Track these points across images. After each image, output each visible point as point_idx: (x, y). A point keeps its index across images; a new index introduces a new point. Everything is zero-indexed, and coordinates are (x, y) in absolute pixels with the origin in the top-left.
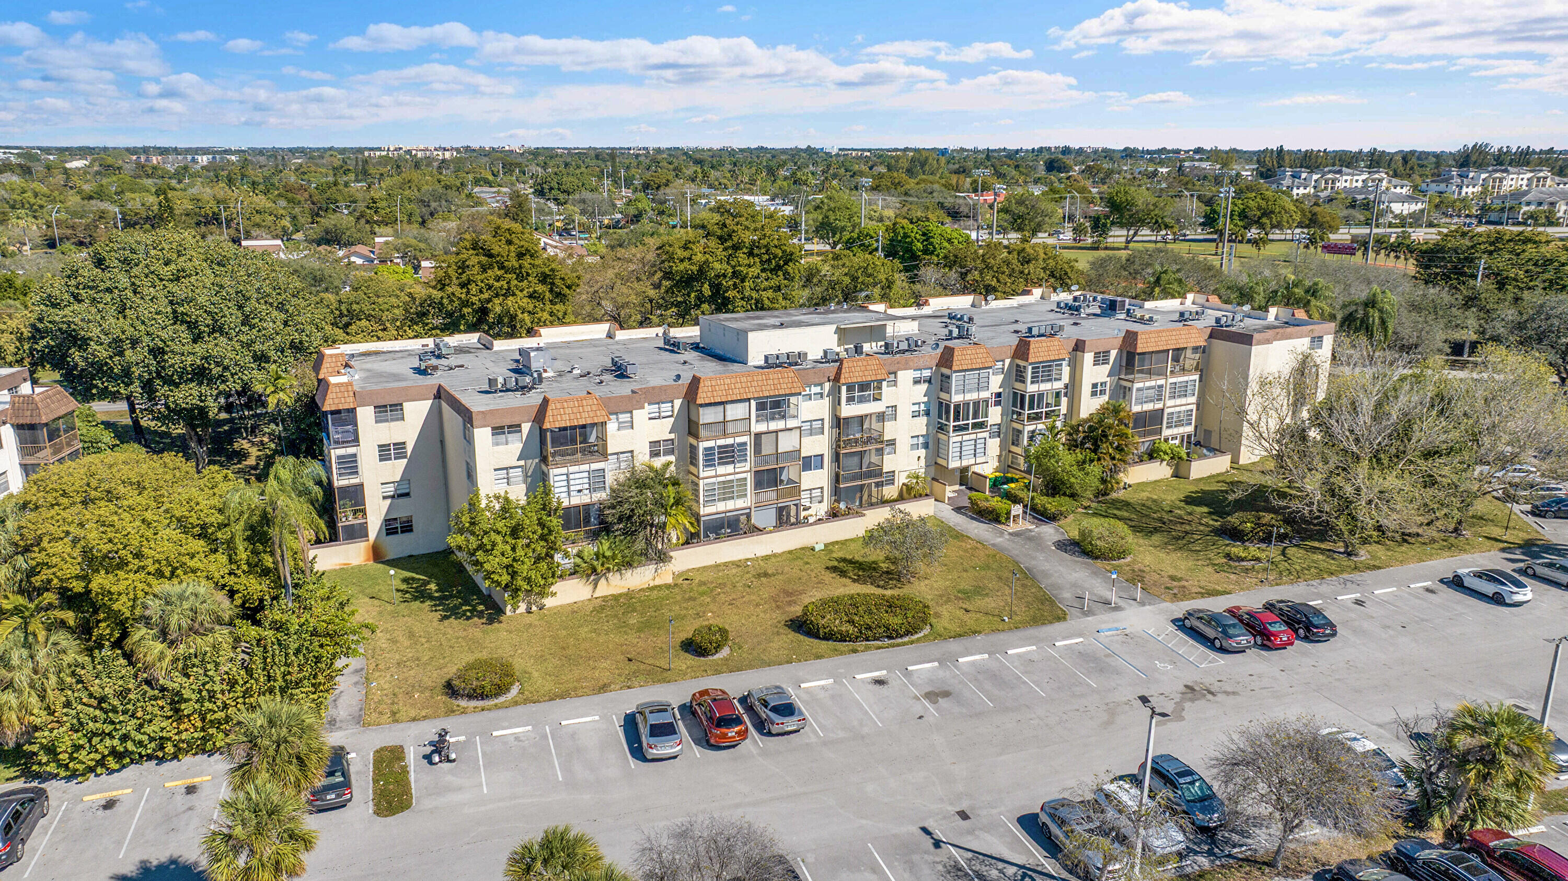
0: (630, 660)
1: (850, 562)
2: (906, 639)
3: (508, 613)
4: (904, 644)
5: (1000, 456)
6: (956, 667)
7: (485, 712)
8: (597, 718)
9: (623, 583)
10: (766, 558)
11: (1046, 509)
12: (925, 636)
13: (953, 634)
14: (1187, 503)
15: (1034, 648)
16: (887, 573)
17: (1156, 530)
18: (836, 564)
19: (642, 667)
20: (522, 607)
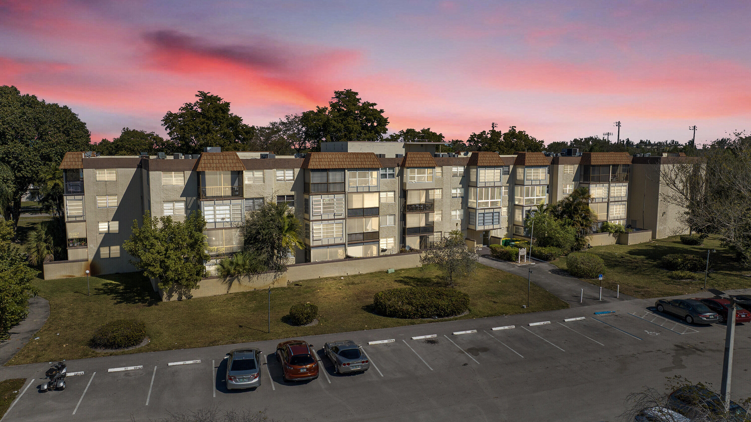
0: (241, 326)
1: (411, 278)
2: (452, 317)
3: (164, 300)
4: (450, 320)
5: (508, 228)
6: (491, 333)
7: (112, 357)
8: (199, 361)
9: (250, 284)
10: (355, 276)
11: (541, 253)
12: (465, 316)
13: (486, 314)
14: (631, 254)
15: (549, 322)
16: (437, 283)
17: (616, 266)
18: (402, 279)
19: (249, 331)
20: (175, 297)
